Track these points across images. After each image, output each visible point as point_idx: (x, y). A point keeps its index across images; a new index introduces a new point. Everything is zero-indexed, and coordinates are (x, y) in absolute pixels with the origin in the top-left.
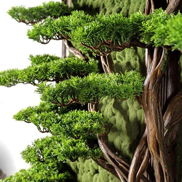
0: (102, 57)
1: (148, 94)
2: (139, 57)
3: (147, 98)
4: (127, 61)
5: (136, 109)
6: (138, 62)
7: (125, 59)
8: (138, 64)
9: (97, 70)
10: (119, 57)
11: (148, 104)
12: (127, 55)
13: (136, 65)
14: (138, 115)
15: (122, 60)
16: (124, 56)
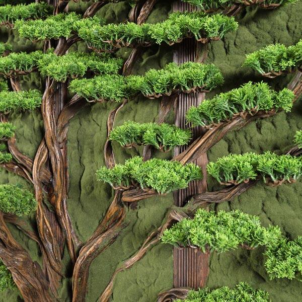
0: (11, 79)
1: (45, 106)
2: (42, 79)
3: (45, 108)
4: (32, 81)
5: (40, 120)
6: (40, 82)
7: (31, 80)
8: (41, 84)
9: (7, 89)
10: (26, 78)
11: (45, 112)
12: (32, 77)
13: (39, 84)
14: (41, 124)
15: (28, 81)
16: (30, 77)
